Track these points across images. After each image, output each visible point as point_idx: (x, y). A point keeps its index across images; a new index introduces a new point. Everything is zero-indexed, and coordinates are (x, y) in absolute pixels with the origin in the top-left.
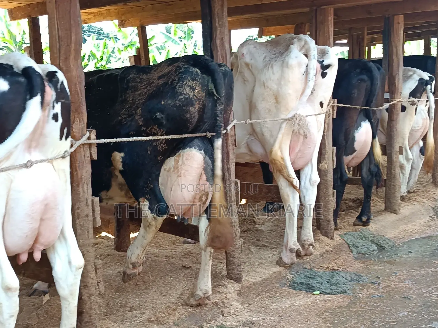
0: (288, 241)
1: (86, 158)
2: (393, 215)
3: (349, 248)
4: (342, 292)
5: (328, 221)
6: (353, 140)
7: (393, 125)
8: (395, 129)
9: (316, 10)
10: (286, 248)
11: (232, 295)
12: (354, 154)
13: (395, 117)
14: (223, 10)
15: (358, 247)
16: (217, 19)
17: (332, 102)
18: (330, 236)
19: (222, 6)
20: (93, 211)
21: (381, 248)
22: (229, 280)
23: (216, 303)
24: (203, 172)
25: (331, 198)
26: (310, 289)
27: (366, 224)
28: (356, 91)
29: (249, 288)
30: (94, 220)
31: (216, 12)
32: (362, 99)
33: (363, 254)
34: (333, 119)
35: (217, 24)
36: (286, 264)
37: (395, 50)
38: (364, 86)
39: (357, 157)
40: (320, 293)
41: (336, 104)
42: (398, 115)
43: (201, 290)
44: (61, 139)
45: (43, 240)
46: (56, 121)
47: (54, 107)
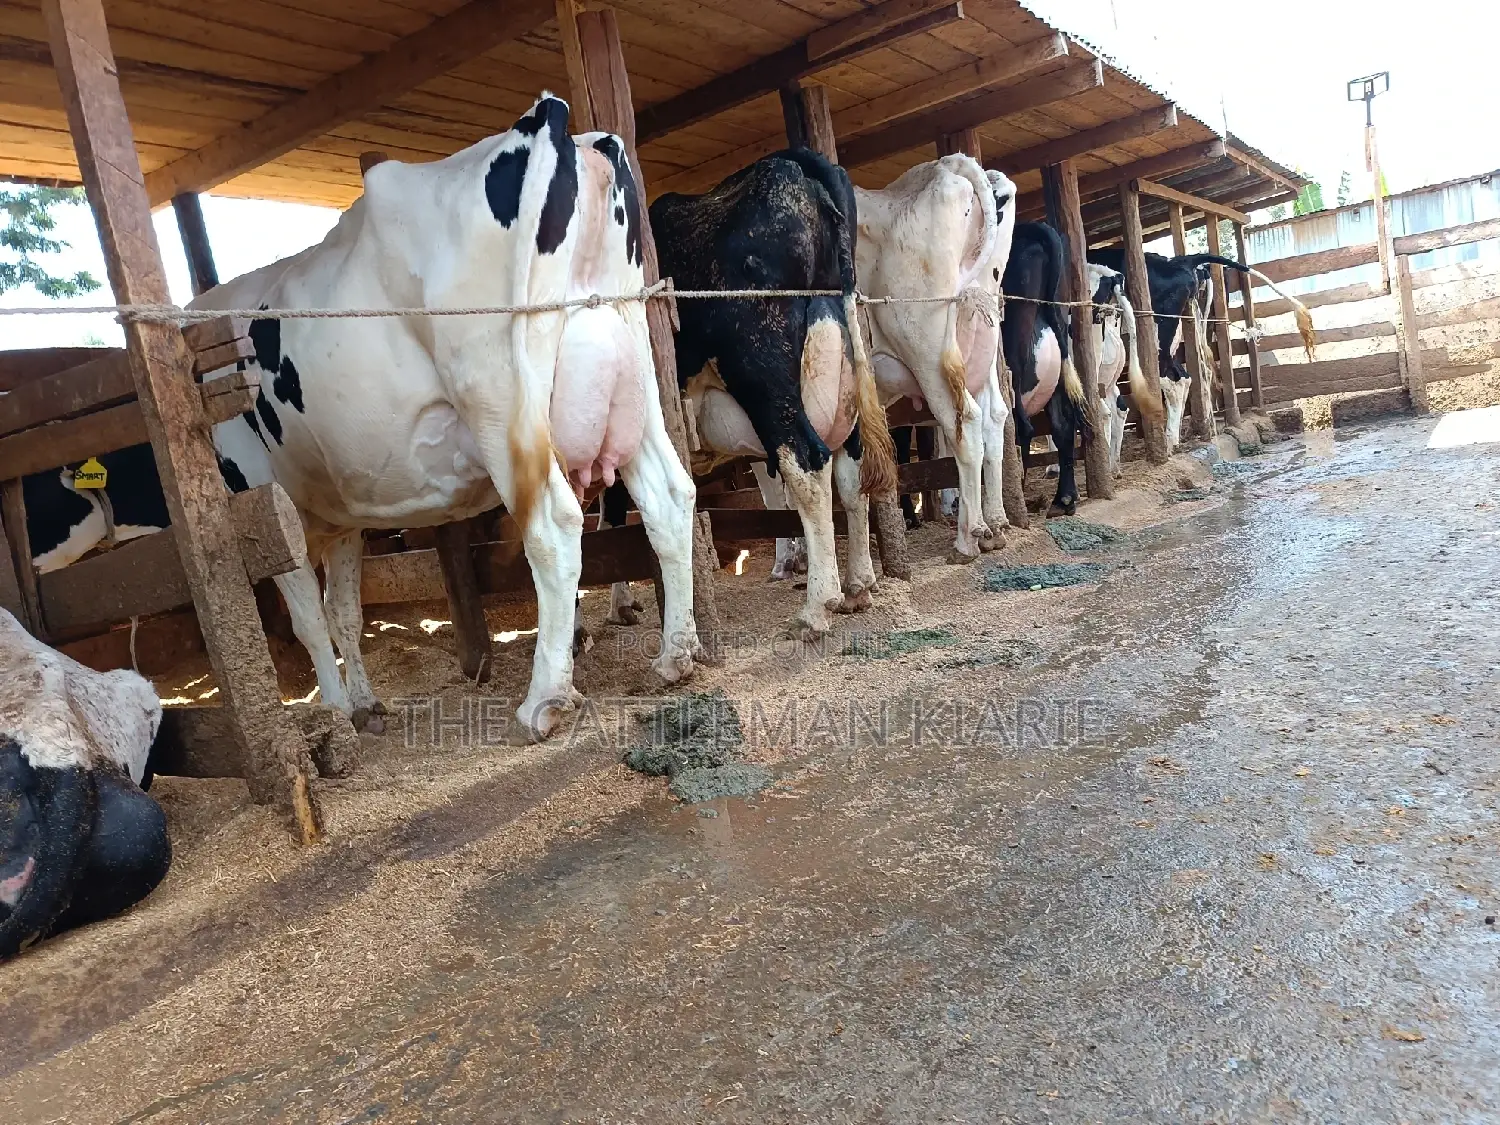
0: (967, 517)
1: (665, 323)
2: (1104, 503)
3: (1056, 542)
4: (1078, 580)
6: (1033, 362)
8: (1087, 356)
9: (949, 140)
10: (965, 531)
11: (903, 599)
12: (1036, 388)
13: (1085, 333)
14: (822, 108)
15: (1070, 540)
16: (815, 124)
18: (1023, 522)
19: (821, 101)
21: (1106, 539)
22: (889, 579)
23: (879, 608)
24: (845, 359)
26: (1023, 584)
27: (1069, 510)
28: (1027, 273)
29: (924, 589)
30: (689, 437)
31: (812, 112)
32: (1038, 288)
33: (1080, 549)
35: (816, 133)
36: (966, 556)
37: (1069, 219)
38: (1039, 262)
39: (1042, 394)
40: (1043, 587)
42: (1088, 329)
43: (859, 578)
44: (630, 262)
45: (616, 444)
46: (621, 222)
47: (615, 195)
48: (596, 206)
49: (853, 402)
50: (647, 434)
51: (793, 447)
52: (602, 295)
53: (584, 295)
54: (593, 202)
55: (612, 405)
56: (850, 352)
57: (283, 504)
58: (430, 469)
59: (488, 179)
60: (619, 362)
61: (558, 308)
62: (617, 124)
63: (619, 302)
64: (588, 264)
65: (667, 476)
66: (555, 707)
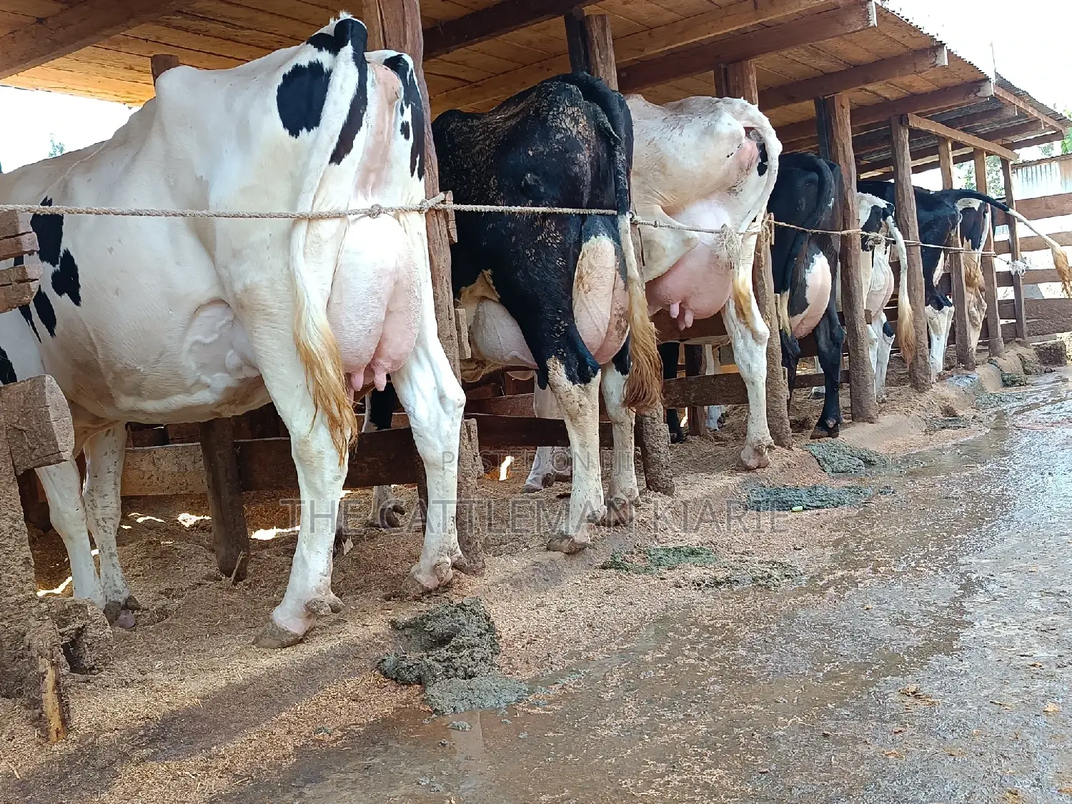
1: (443, 236)
2: (869, 426)
3: (819, 464)
4: (839, 503)
5: (781, 418)
6: (804, 285)
7: (852, 274)
9: (726, 70)
12: (806, 311)
13: (854, 260)
14: (605, 35)
15: (833, 462)
16: (597, 50)
17: (768, 217)
18: (787, 443)
19: (604, 29)
20: (458, 329)
21: (869, 463)
22: (653, 493)
24: (618, 275)
25: (781, 380)
26: (786, 506)
27: (833, 433)
28: (802, 200)
30: (461, 346)
31: (595, 39)
33: (843, 472)
34: (771, 246)
35: (598, 59)
39: (811, 318)
40: (804, 509)
41: (773, 221)
42: (857, 256)
43: (623, 491)
44: (412, 175)
45: (389, 350)
46: (407, 137)
47: (402, 111)
48: (384, 120)
49: (624, 316)
50: (420, 341)
51: (562, 359)
52: (385, 205)
53: (365, 203)
54: (381, 116)
55: (388, 312)
56: (622, 268)
57: (54, 396)
58: (202, 367)
59: (280, 89)
60: (397, 271)
61: (339, 216)
62: (405, 43)
63: (398, 213)
64: (372, 175)
65: (437, 383)
66: (311, 611)
